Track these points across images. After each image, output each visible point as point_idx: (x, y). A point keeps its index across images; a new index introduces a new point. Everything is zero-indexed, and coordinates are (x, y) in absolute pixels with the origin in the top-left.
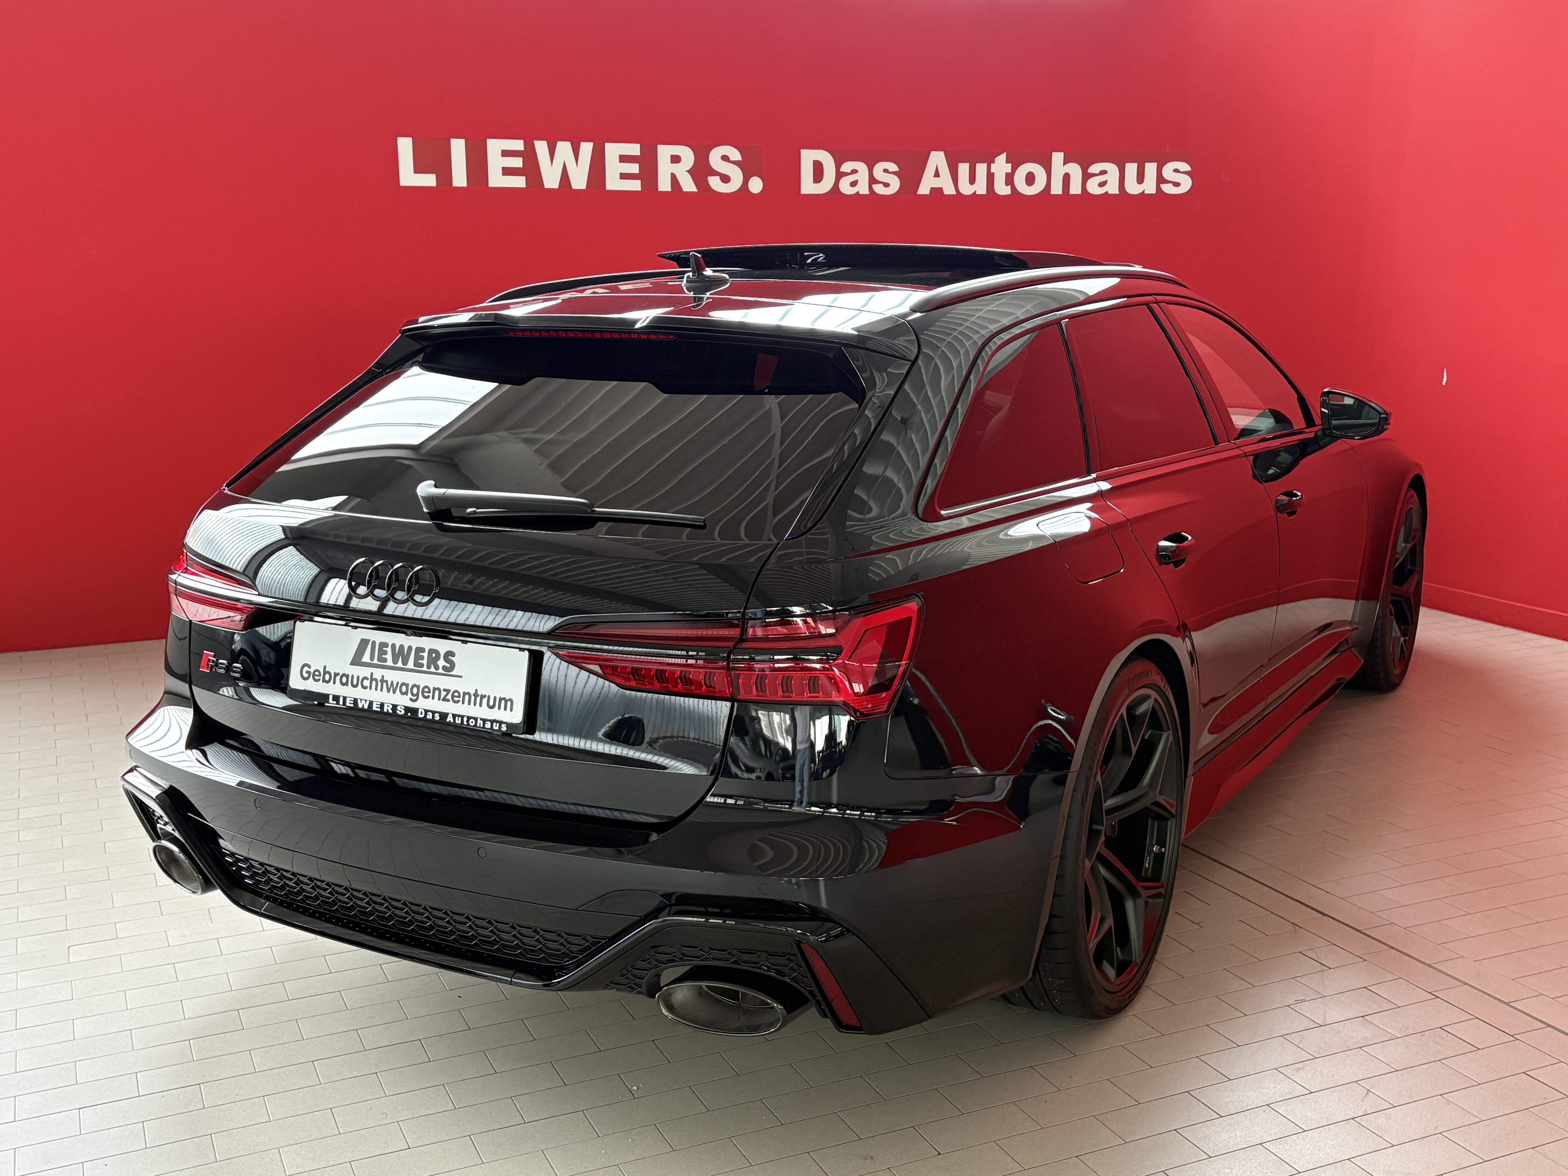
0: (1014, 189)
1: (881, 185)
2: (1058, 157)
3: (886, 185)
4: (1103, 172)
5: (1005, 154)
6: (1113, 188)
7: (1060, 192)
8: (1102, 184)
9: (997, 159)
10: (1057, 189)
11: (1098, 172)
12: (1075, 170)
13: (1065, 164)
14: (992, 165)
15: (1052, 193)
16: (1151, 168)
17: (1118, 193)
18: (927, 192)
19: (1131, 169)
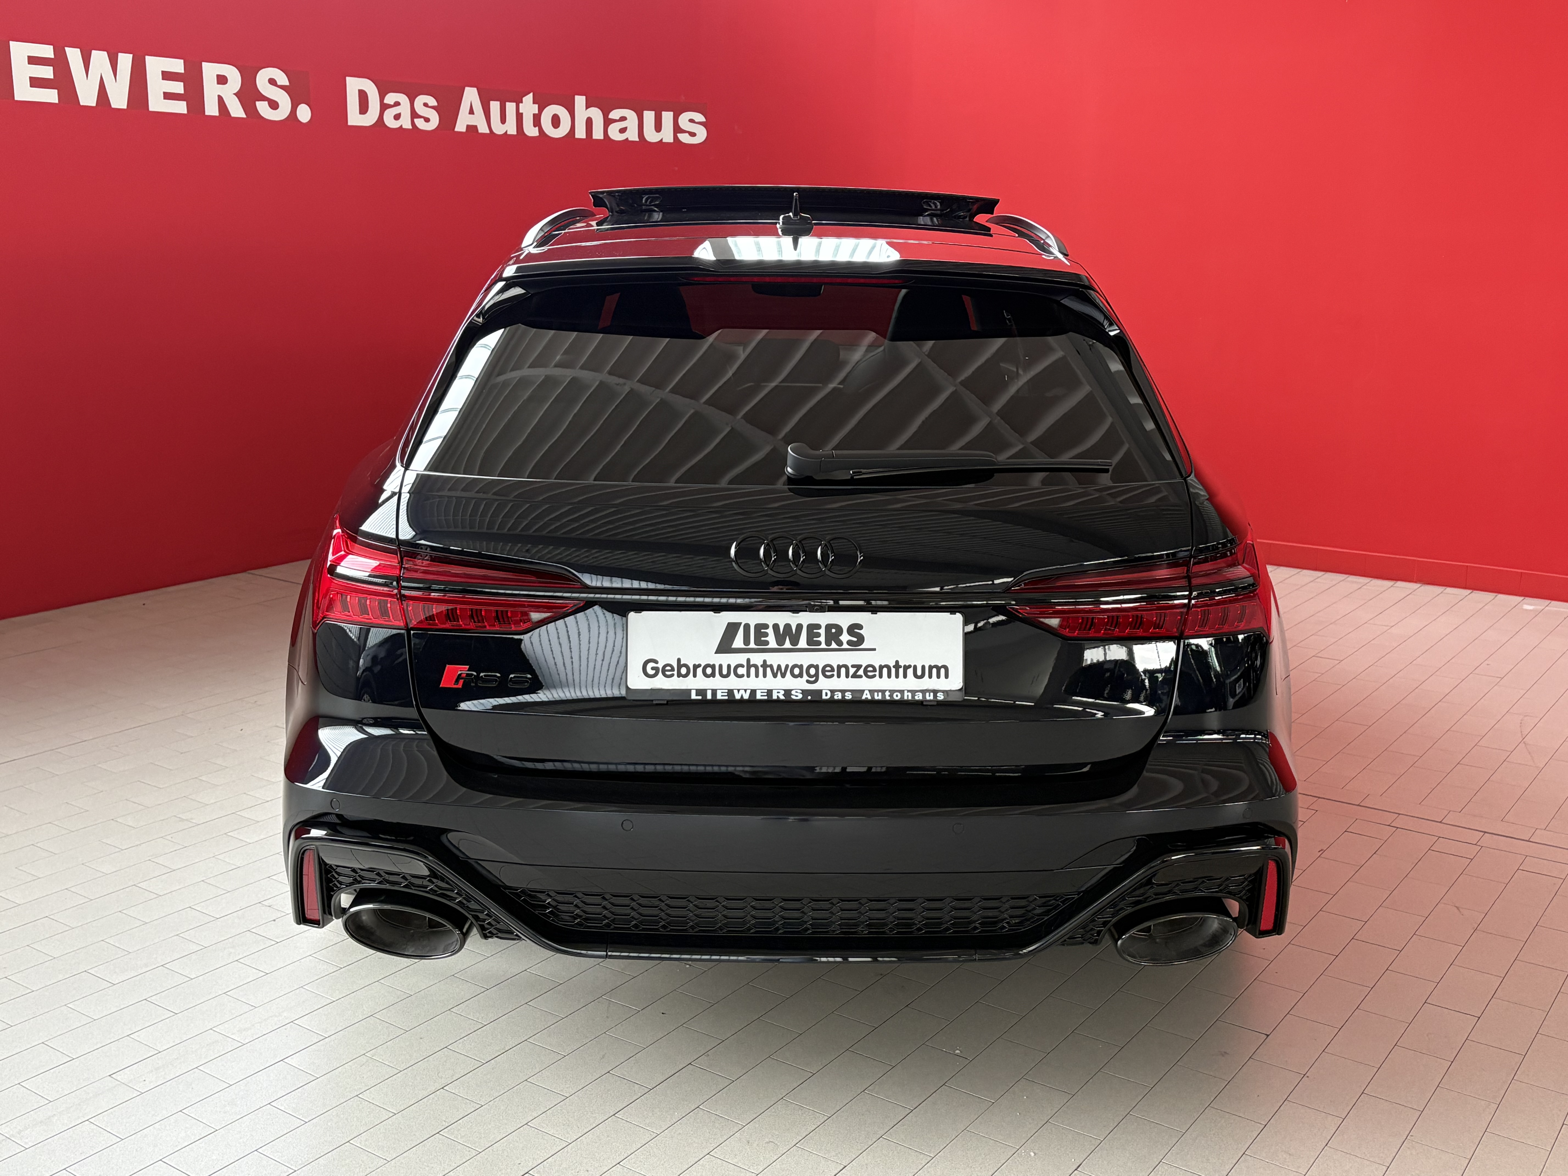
0: (541, 130)
1: (422, 119)
2: (580, 101)
3: (427, 120)
4: (623, 119)
5: (531, 94)
6: (632, 135)
7: (584, 136)
8: (623, 130)
9: (524, 99)
10: (581, 133)
11: (618, 118)
12: (596, 114)
13: (587, 108)
14: (521, 104)
15: (577, 136)
16: (667, 117)
17: (637, 139)
18: (464, 130)
19: (649, 116)
